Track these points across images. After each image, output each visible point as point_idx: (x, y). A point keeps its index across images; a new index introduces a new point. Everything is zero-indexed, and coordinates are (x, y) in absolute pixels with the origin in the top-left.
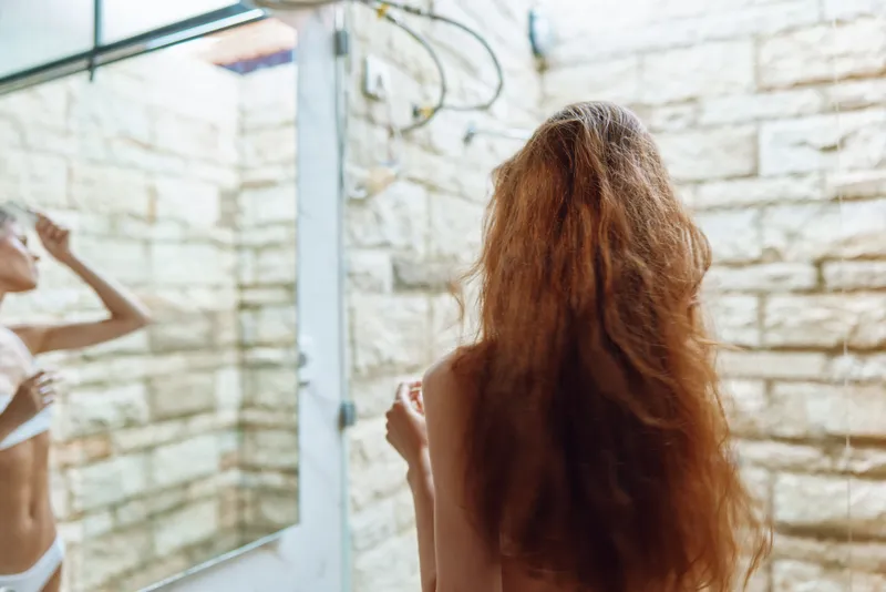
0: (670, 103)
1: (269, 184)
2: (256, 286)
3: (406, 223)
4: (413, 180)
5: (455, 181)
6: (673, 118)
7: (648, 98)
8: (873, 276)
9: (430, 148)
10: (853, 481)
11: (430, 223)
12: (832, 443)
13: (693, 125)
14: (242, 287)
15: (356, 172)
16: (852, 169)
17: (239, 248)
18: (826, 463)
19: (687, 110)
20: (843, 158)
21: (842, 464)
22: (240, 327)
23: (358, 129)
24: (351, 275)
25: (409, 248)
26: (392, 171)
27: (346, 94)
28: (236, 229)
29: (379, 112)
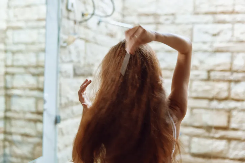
0: (166, 15)
1: (19, 28)
2: (12, 66)
3: (78, 53)
4: (81, 39)
5: (94, 38)
6: (167, 20)
7: (159, 12)
8: (224, 76)
9: (87, 27)
10: (214, 140)
11: (86, 53)
12: (209, 128)
13: (173, 23)
14: (6, 66)
15: (64, 37)
16: (221, 42)
17: (6, 51)
18: (207, 134)
19: (171, 18)
20: (218, 38)
21: (212, 135)
22: (5, 81)
23: (65, 22)
24: (61, 72)
25: (79, 62)
26: (76, 37)
27: (62, 10)
28: (5, 44)
29: (72, 16)
